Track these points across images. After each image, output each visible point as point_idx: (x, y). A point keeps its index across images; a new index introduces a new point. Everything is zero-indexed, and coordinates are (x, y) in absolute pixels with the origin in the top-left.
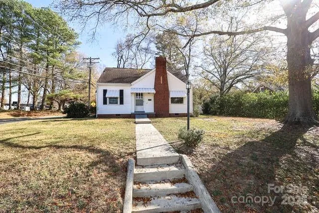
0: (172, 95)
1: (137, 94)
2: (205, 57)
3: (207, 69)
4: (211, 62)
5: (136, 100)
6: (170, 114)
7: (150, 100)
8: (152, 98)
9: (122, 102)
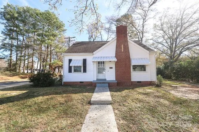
0: (134, 63)
1: (99, 62)
2: (155, 32)
3: (157, 41)
4: (161, 35)
5: (98, 68)
6: (132, 82)
7: (111, 68)
8: (113, 66)
9: (85, 71)
